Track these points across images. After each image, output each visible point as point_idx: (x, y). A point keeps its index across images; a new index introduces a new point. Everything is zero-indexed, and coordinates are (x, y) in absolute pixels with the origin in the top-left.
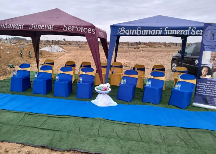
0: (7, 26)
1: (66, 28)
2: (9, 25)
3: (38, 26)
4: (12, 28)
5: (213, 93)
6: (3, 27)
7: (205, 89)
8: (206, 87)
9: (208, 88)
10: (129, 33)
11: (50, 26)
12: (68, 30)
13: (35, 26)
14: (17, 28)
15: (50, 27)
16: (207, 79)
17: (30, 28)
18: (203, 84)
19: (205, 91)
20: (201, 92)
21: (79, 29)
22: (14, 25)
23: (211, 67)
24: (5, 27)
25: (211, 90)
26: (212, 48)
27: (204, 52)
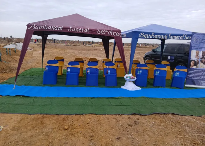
0: (47, 27)
1: (100, 31)
2: (49, 27)
3: (76, 29)
4: (52, 29)
5: (198, 77)
6: (43, 28)
7: (193, 75)
8: (193, 74)
9: (195, 74)
10: (147, 37)
11: (87, 29)
12: (101, 33)
13: (73, 29)
14: (57, 30)
15: (86, 31)
16: (194, 68)
17: (69, 30)
18: (192, 72)
19: (193, 77)
20: (191, 77)
21: (109, 33)
22: (54, 27)
23: (196, 60)
24: (46, 28)
25: (197, 75)
26: (196, 48)
27: (192, 51)
